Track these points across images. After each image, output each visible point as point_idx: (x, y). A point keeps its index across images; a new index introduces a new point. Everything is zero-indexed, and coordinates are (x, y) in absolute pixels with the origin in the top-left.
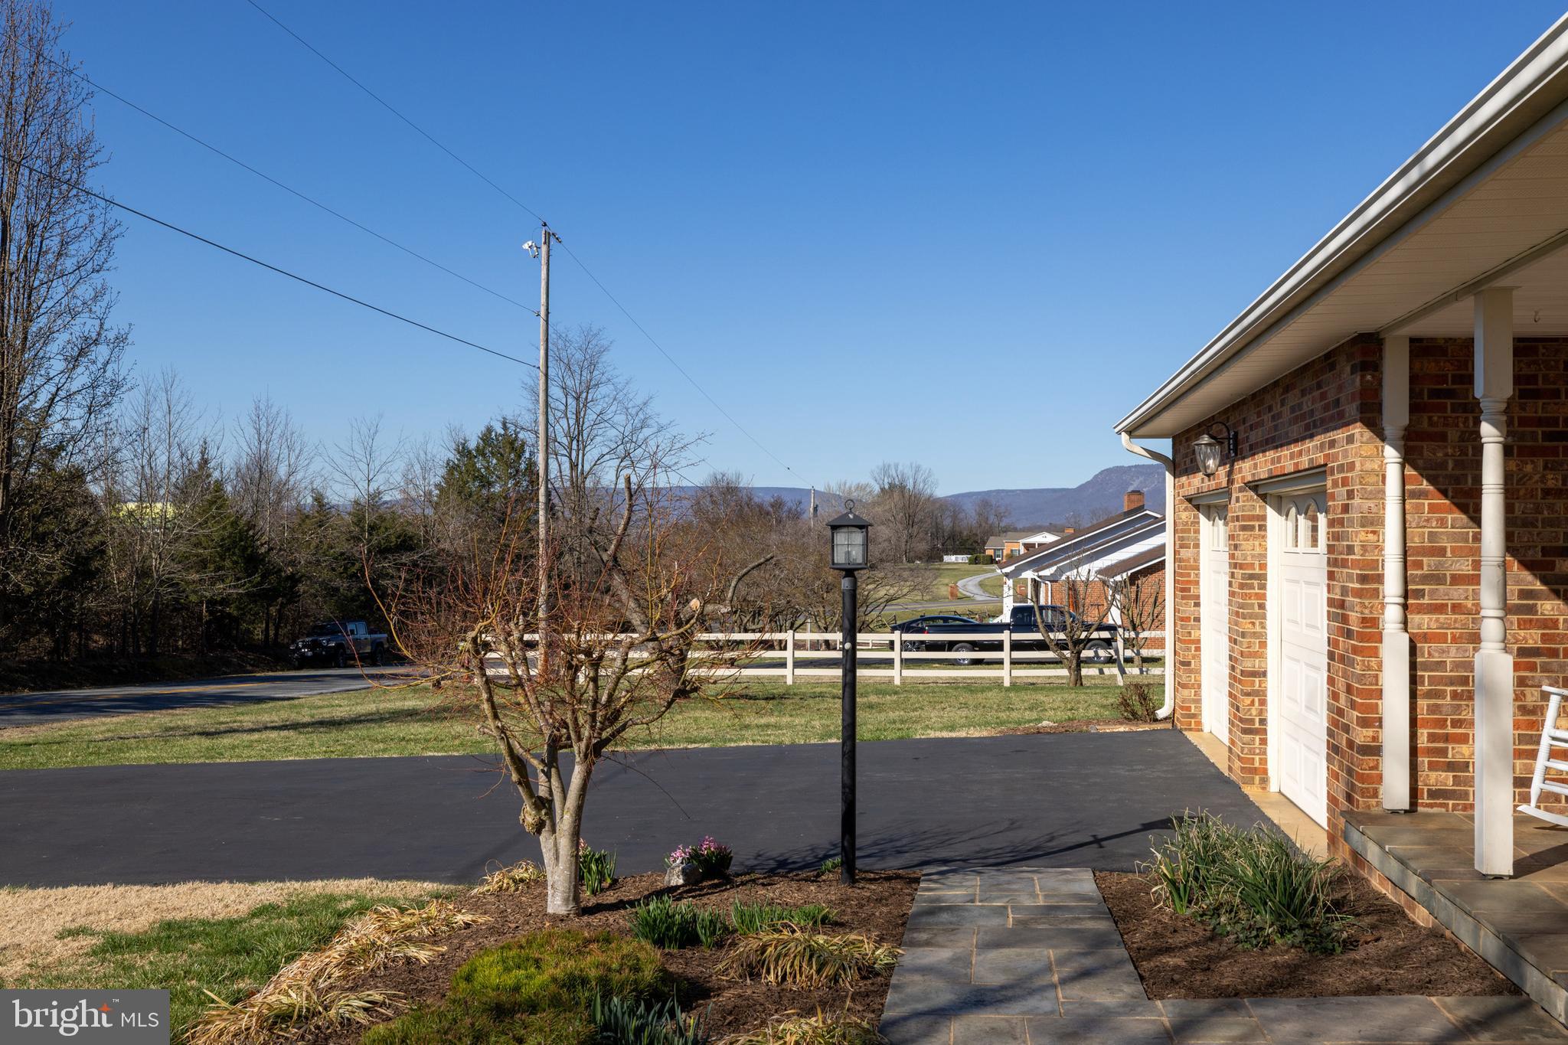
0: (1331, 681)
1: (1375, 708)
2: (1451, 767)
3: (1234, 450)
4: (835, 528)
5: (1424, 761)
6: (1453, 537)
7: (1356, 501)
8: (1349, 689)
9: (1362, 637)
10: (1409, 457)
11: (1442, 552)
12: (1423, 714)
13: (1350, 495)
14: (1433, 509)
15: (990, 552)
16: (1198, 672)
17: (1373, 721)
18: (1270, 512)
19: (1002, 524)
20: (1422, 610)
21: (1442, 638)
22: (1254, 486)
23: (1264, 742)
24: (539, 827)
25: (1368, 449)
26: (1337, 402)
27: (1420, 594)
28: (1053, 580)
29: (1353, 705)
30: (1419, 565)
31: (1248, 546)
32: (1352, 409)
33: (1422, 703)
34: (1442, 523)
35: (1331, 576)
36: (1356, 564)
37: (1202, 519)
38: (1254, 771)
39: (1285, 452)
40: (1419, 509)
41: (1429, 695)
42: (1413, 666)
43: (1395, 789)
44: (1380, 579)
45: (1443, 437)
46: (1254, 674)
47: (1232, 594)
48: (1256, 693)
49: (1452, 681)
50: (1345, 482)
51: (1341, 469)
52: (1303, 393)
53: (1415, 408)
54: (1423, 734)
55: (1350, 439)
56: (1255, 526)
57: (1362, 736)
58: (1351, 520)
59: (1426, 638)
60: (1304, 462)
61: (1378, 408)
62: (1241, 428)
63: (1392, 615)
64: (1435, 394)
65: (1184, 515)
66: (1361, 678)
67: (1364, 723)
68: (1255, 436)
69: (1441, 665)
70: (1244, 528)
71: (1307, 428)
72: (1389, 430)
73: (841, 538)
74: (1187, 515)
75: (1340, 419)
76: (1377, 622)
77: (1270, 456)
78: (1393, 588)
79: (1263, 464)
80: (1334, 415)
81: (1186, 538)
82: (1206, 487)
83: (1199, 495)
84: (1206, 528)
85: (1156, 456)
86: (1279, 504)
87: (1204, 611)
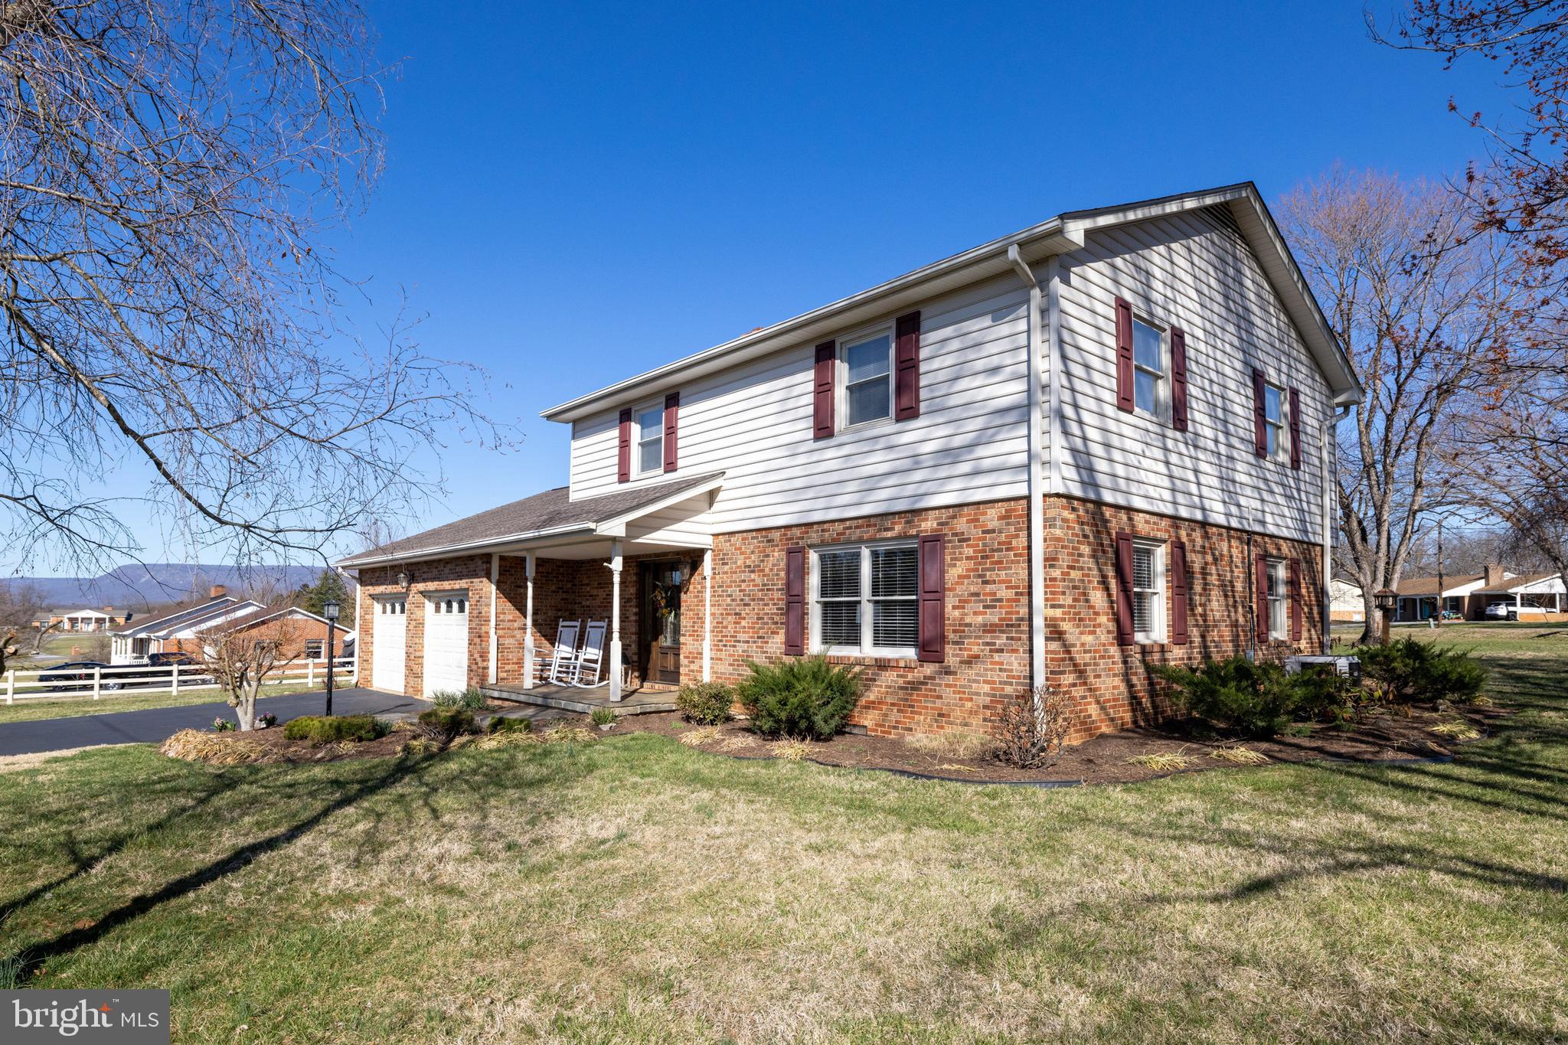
1: (486, 656)
2: (507, 671)
3: (412, 579)
5: (500, 670)
6: (508, 610)
8: (479, 652)
9: (483, 637)
10: (497, 589)
12: (500, 657)
13: (479, 598)
15: (37, 624)
16: (373, 664)
17: (486, 660)
18: (426, 601)
20: (500, 629)
21: (505, 637)
22: (421, 593)
23: (422, 679)
24: (237, 704)
25: (487, 585)
26: (474, 571)
27: (500, 625)
28: (165, 638)
29: (480, 657)
30: (500, 617)
31: (418, 613)
32: (481, 573)
33: (500, 654)
35: (470, 621)
36: (482, 617)
37: (376, 604)
38: (418, 691)
39: (446, 582)
41: (502, 652)
42: (498, 644)
43: (492, 680)
44: (489, 621)
45: (506, 583)
46: (419, 658)
47: (407, 631)
48: (420, 664)
49: (508, 648)
50: (475, 593)
51: (476, 589)
52: (456, 565)
53: (500, 575)
54: (500, 662)
55: (480, 582)
56: (421, 606)
57: (482, 665)
59: (501, 637)
60: (457, 586)
61: (490, 574)
62: (415, 573)
63: (492, 631)
64: (504, 570)
65: (367, 602)
66: (482, 648)
67: (483, 660)
68: (425, 576)
69: (505, 644)
70: (417, 607)
71: (458, 576)
72: (492, 581)
74: (369, 601)
75: (477, 576)
76: (487, 633)
77: (436, 583)
78: (493, 623)
79: (432, 586)
80: (473, 574)
81: (367, 611)
82: (388, 591)
83: (382, 594)
84: (378, 607)
85: (354, 577)
86: (429, 599)
87: (376, 639)
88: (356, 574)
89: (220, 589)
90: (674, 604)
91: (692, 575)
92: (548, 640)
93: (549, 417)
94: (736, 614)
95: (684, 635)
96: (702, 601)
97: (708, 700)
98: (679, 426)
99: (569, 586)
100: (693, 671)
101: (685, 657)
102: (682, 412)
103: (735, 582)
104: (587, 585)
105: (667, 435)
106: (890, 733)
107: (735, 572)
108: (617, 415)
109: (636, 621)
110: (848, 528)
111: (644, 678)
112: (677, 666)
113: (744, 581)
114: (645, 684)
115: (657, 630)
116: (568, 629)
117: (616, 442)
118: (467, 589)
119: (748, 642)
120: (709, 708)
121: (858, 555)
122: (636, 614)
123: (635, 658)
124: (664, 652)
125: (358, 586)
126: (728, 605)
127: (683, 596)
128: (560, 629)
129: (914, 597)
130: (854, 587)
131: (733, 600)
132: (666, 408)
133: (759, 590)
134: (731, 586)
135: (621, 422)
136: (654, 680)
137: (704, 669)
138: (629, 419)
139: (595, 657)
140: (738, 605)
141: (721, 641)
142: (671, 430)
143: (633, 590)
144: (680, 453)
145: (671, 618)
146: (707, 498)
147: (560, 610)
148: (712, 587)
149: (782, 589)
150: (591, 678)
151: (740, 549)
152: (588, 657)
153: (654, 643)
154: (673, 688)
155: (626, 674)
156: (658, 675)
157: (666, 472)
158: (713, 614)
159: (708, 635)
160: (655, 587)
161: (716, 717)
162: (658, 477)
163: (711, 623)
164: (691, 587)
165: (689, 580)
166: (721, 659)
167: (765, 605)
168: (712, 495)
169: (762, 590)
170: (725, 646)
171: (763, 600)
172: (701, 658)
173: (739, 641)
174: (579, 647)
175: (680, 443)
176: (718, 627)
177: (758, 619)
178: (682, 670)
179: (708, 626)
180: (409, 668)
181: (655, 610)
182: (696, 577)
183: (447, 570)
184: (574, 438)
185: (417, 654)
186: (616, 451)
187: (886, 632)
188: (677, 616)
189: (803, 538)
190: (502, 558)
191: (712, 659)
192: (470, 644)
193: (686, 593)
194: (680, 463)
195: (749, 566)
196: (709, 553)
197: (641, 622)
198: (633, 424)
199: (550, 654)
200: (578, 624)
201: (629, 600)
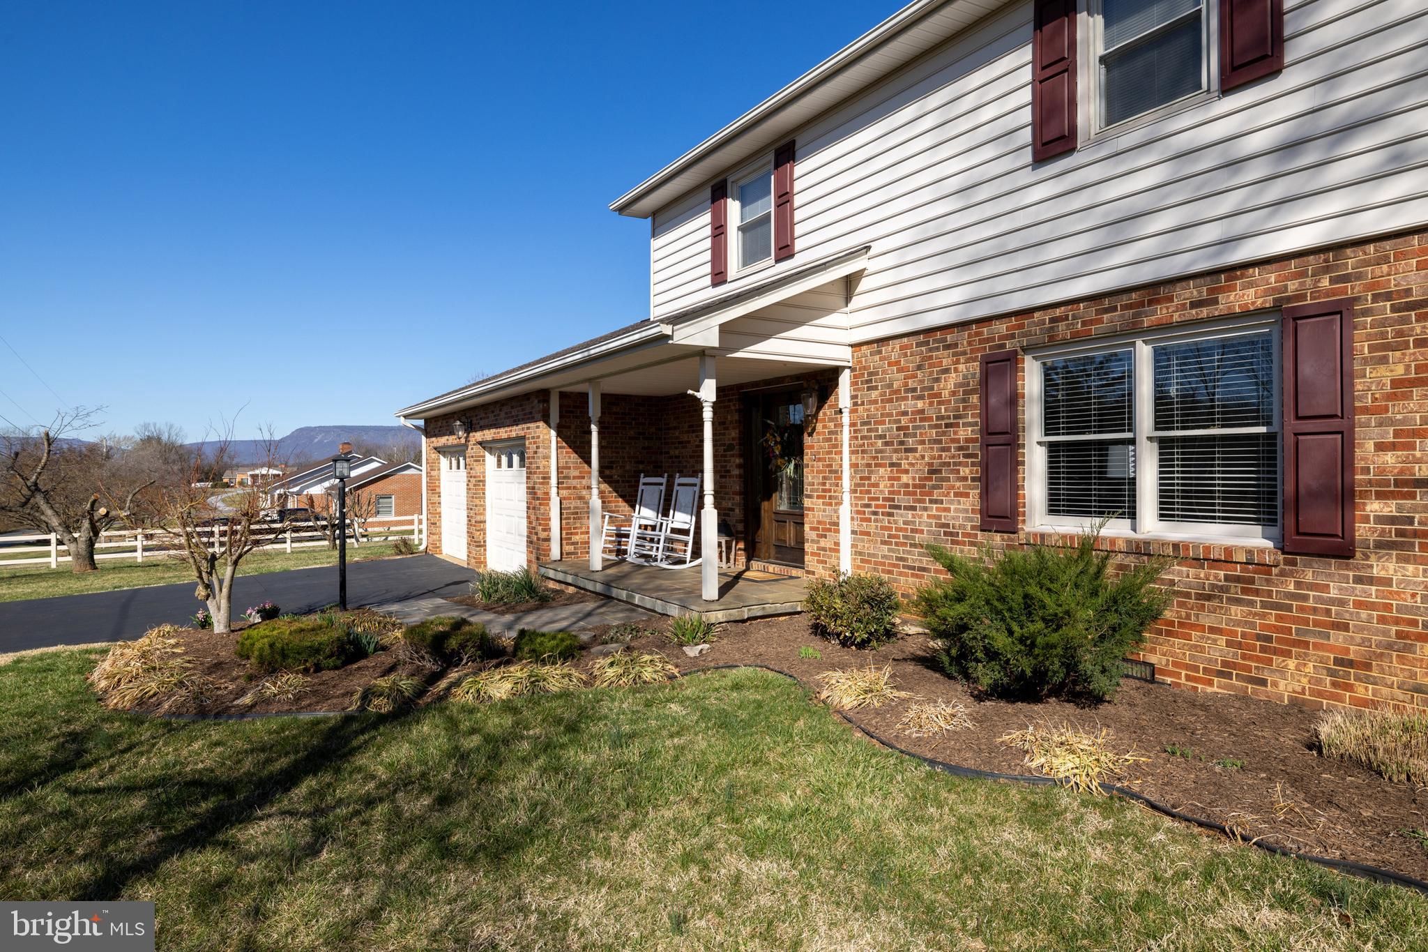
0: (528, 517)
1: (548, 525)
2: (573, 544)
3: (470, 428)
4: (335, 461)
5: (564, 542)
6: (573, 463)
7: (541, 450)
8: (538, 519)
9: (543, 499)
10: (559, 435)
11: (569, 468)
12: (564, 526)
13: (538, 447)
14: (567, 453)
15: (225, 480)
16: (440, 527)
17: (547, 529)
18: (487, 454)
19: (234, 462)
20: (563, 488)
21: (570, 499)
22: (480, 443)
23: (485, 550)
24: (208, 597)
25: (545, 431)
26: (531, 413)
27: (563, 483)
28: (299, 494)
29: (540, 524)
30: (562, 473)
31: (478, 469)
32: (539, 416)
33: (564, 522)
34: (570, 457)
35: (528, 478)
36: (540, 473)
37: (441, 457)
38: (481, 562)
39: (502, 430)
40: (562, 452)
41: (566, 519)
42: (561, 509)
43: (555, 553)
44: (549, 478)
45: (569, 427)
46: (481, 522)
47: (469, 489)
48: (482, 530)
49: (573, 514)
50: (535, 443)
51: (533, 438)
52: (512, 407)
53: (561, 417)
54: (564, 532)
55: (538, 427)
56: (480, 460)
57: (543, 535)
58: (538, 458)
59: (565, 499)
60: (513, 434)
61: (548, 416)
62: (474, 419)
63: (554, 491)
64: (567, 412)
65: (433, 456)
66: (543, 514)
67: (544, 530)
68: (482, 423)
69: (569, 508)
70: (476, 461)
71: (515, 421)
72: (552, 425)
73: (338, 465)
74: (434, 455)
75: (533, 420)
76: (547, 494)
77: (493, 431)
78: (554, 481)
79: (489, 434)
80: (530, 418)
81: (434, 466)
82: (450, 443)
83: (445, 446)
84: (444, 462)
85: (417, 427)
86: (491, 451)
87: (443, 499)
88: (421, 423)
89: (346, 446)
90: (794, 449)
91: (819, 408)
92: (626, 501)
93: (621, 209)
94: (892, 465)
95: (809, 497)
96: (836, 446)
97: (859, 607)
98: (796, 189)
99: (653, 430)
100: (824, 549)
101: (812, 529)
102: (799, 169)
103: (890, 415)
104: (675, 428)
105: (778, 206)
106: (1210, 683)
107: (891, 401)
108: (707, 193)
109: (740, 476)
110: (1106, 311)
111: (751, 553)
112: (801, 540)
113: (905, 413)
114: (755, 564)
115: (770, 486)
116: (651, 487)
117: (708, 231)
118: (524, 438)
119: (914, 508)
120: (860, 621)
121: (1129, 358)
122: (739, 466)
123: (740, 527)
124: (781, 519)
125: (424, 438)
126: (878, 451)
127: (807, 440)
128: (641, 487)
129: (1262, 429)
130: (1121, 415)
131: (886, 444)
132: (777, 167)
133: (931, 427)
134: (883, 423)
135: (713, 202)
136: (767, 559)
137: (841, 548)
138: (724, 195)
139: (686, 527)
140: (896, 451)
141: (868, 506)
142: (785, 199)
143: (734, 433)
144: (798, 230)
145: (790, 470)
146: (840, 289)
147: (642, 462)
148: (852, 425)
149: (975, 424)
150: (681, 555)
151: (898, 363)
152: (677, 525)
153: (765, 505)
154: (794, 572)
155: (729, 548)
156: (773, 551)
157: (778, 261)
158: (854, 466)
159: (847, 497)
160: (766, 427)
161: (871, 634)
162: (770, 269)
163: (852, 478)
164: (819, 426)
165: (816, 416)
166: (868, 534)
167: (943, 450)
168: (849, 284)
169: (937, 426)
170: (875, 513)
171: (940, 442)
172: (838, 531)
173: (898, 507)
174: (665, 514)
175: (798, 216)
176: (863, 484)
177: (932, 472)
178: (808, 547)
179: (846, 483)
180: (470, 535)
181: (767, 461)
182: (827, 411)
183: (503, 415)
184: (654, 234)
185: (479, 518)
186: (708, 243)
187: (1186, 494)
188: (799, 468)
189: (1013, 336)
190: (563, 395)
191: (853, 532)
192: (528, 508)
193: (810, 435)
194: (798, 245)
195: (914, 390)
196: (847, 373)
197: (747, 478)
198: (729, 201)
199: (628, 521)
200: (664, 480)
201: (730, 448)
